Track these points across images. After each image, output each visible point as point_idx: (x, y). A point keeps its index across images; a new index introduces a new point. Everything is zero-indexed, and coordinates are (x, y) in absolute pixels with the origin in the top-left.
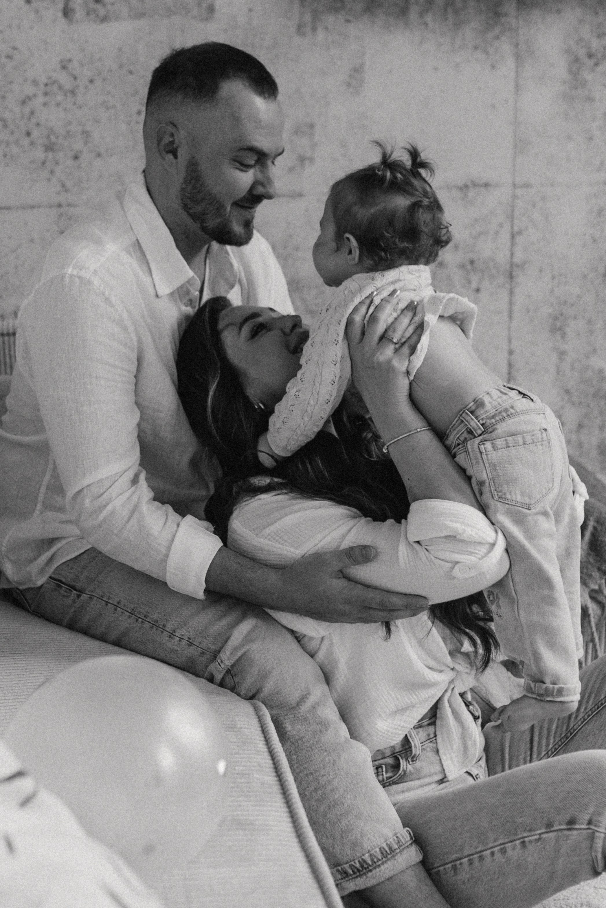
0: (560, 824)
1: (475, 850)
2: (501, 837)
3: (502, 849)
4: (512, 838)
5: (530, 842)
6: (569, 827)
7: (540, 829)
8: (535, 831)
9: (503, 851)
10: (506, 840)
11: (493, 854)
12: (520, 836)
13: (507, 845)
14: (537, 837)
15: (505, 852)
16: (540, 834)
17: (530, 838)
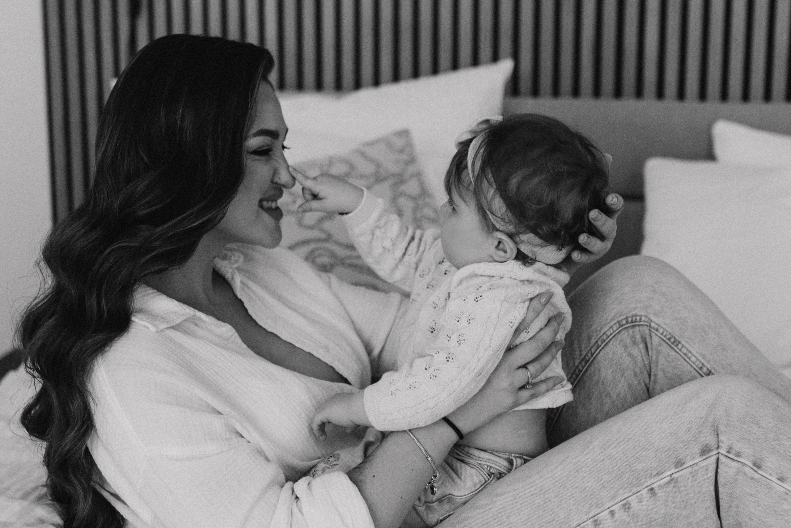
0: (694, 458)
1: (587, 517)
2: (620, 492)
3: (624, 505)
4: (635, 490)
5: (660, 487)
6: (704, 457)
7: (669, 470)
8: (662, 473)
9: (627, 507)
10: (628, 494)
11: (612, 513)
12: (646, 485)
13: (629, 499)
14: (668, 479)
15: (629, 508)
16: (671, 475)
17: (659, 483)
